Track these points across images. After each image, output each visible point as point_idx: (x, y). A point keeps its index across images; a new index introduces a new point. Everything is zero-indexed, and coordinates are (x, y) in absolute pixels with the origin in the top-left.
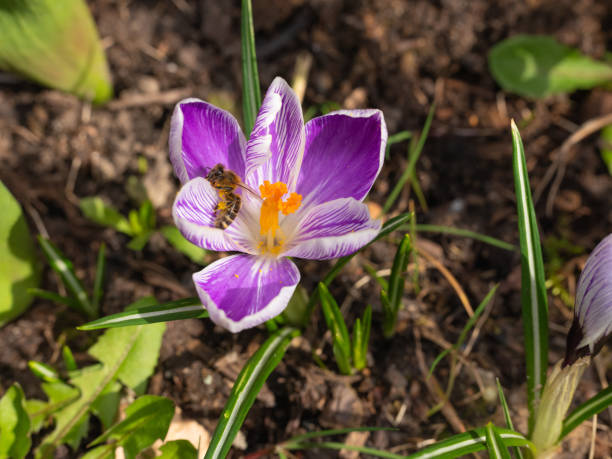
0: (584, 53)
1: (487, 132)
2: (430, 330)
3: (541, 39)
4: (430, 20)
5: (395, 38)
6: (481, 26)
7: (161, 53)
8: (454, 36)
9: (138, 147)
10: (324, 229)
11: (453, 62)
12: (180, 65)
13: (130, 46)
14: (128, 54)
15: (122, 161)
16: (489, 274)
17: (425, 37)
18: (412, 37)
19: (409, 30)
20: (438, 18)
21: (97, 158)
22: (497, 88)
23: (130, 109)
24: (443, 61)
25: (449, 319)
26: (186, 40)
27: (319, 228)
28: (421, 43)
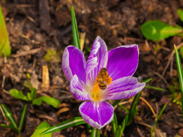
0: (170, 25)
1: (145, 53)
2: (140, 121)
3: (156, 21)
4: (120, 18)
5: (109, 25)
6: (137, 19)
7: (27, 37)
8: (129, 23)
9: (25, 70)
10: (118, 89)
11: (129, 31)
12: (36, 40)
13: (15, 35)
14: (15, 38)
15: (20, 75)
16: (154, 100)
17: (119, 24)
18: (115, 24)
19: (113, 22)
20: (122, 17)
21: (12, 75)
22: (144, 38)
23: (20, 57)
24: (126, 31)
25: (145, 117)
26: (36, 32)
27: (115, 88)
28: (118, 26)
